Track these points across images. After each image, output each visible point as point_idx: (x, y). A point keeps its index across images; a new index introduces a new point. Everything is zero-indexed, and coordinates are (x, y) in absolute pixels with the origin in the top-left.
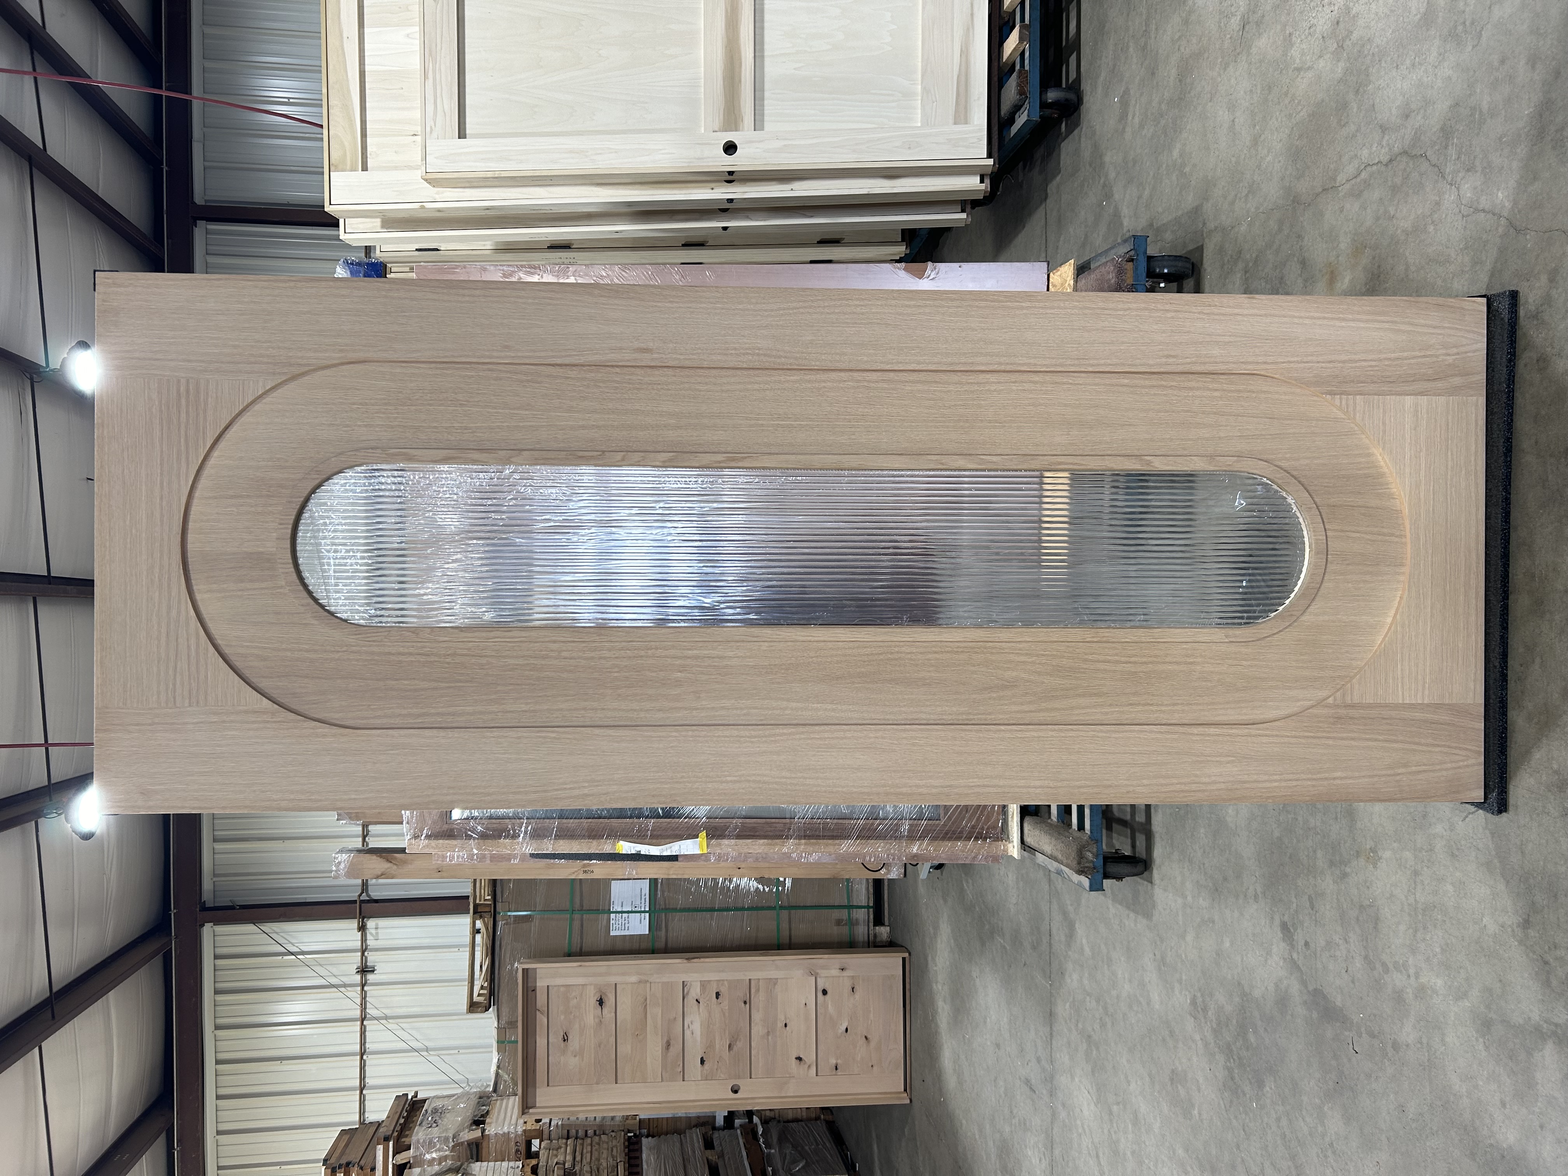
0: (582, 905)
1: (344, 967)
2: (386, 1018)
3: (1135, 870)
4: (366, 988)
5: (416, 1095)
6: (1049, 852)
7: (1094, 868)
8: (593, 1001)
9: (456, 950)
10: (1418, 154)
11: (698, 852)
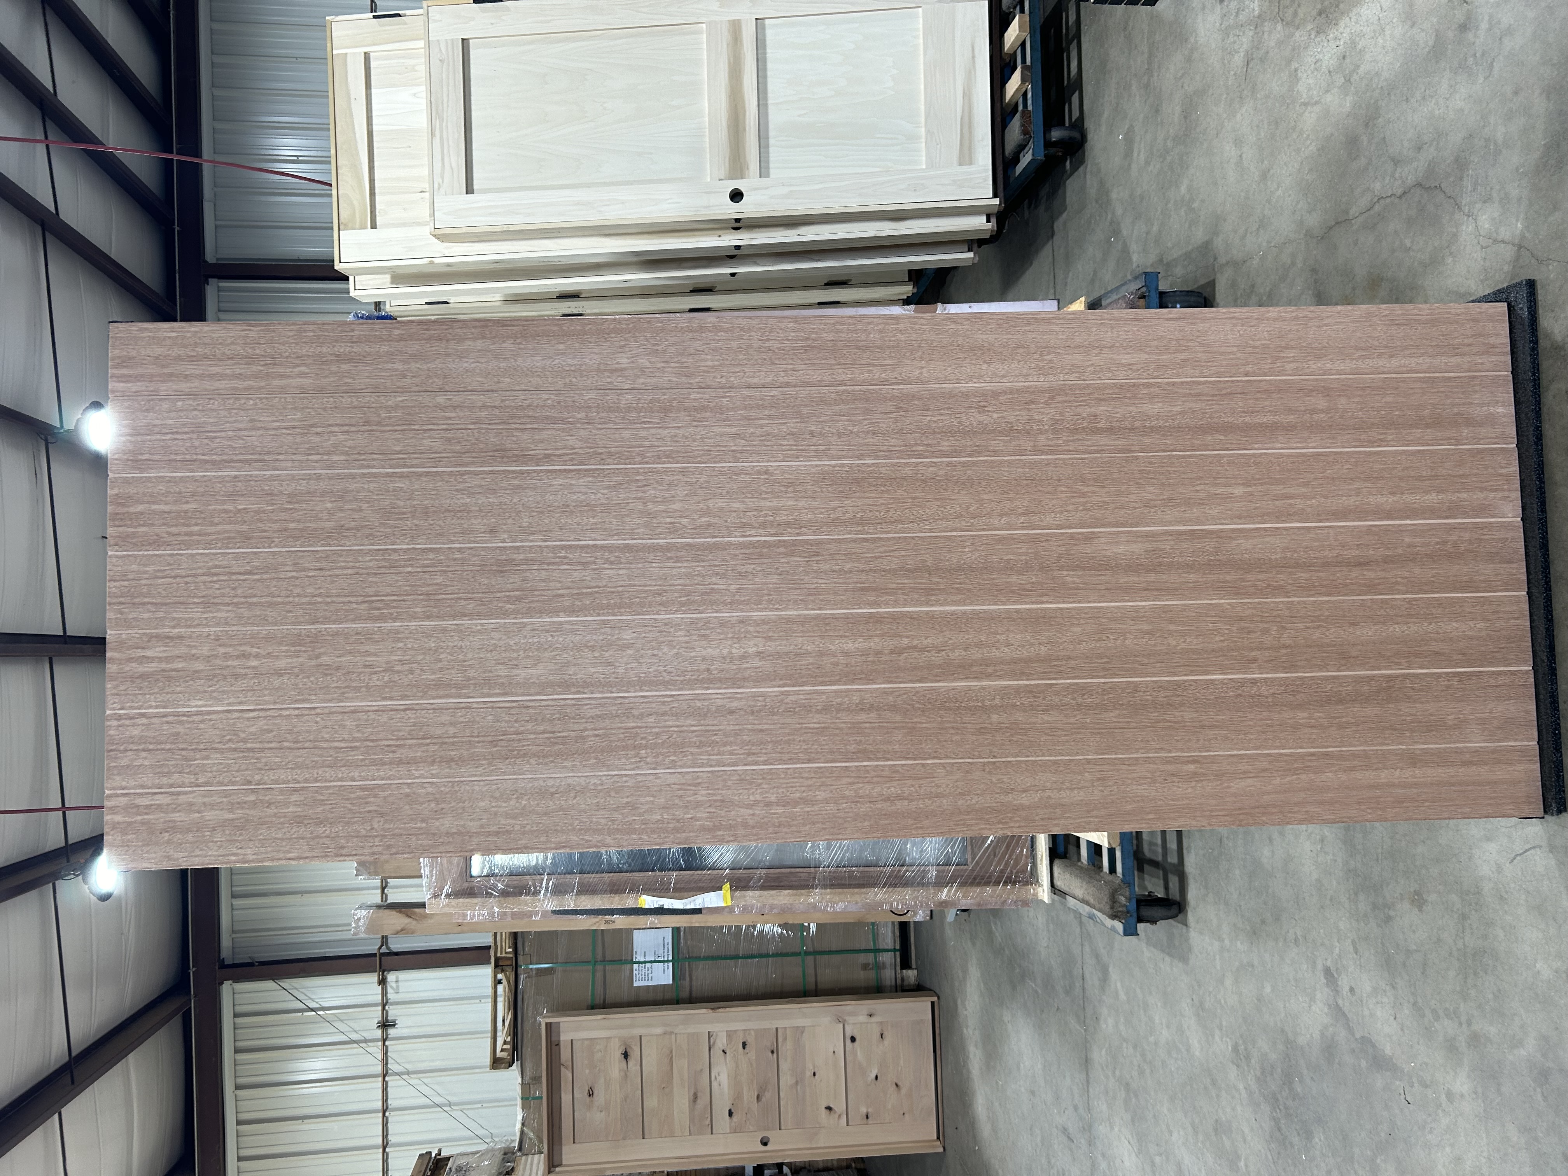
0: (604, 956)
1: (364, 1022)
2: (408, 1073)
3: (1170, 913)
4: (387, 1043)
5: (439, 1153)
6: (1081, 896)
7: (1128, 912)
8: (618, 1054)
9: (478, 1001)
10: (1433, 186)
11: (723, 904)
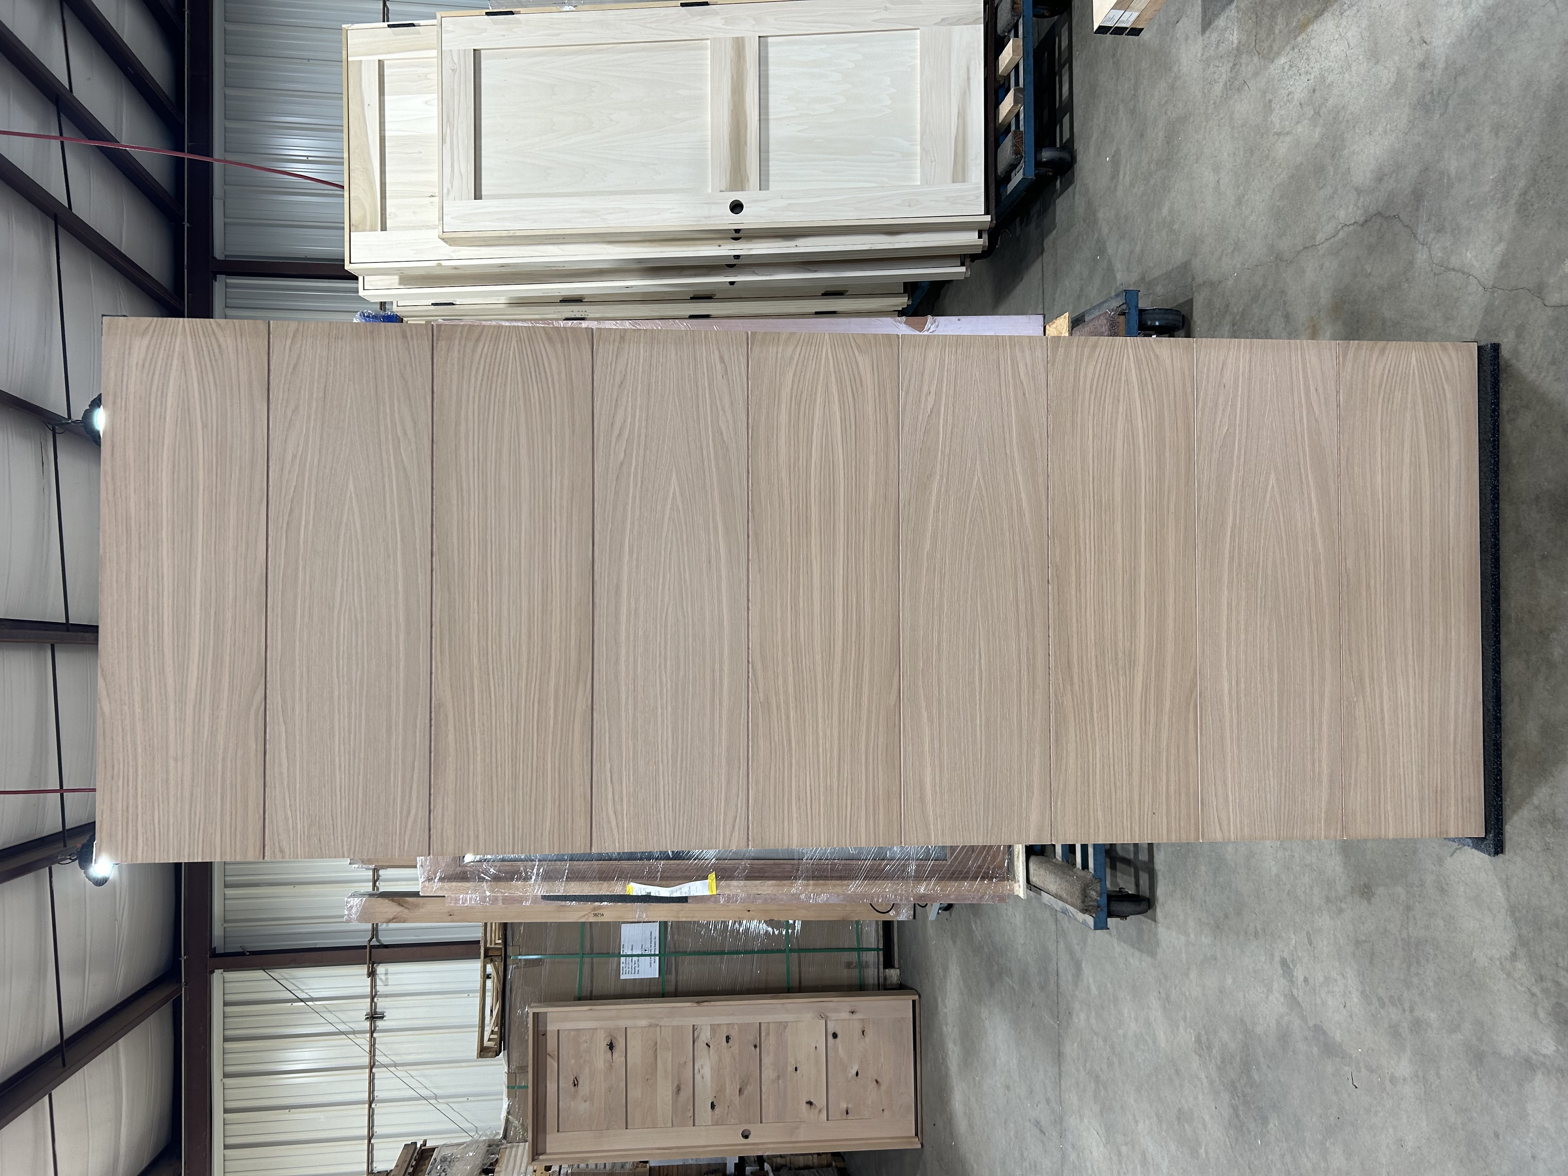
0: (592, 948)
1: (352, 1013)
2: (395, 1065)
3: (1139, 909)
4: (375, 1035)
5: (425, 1144)
6: (1054, 891)
7: (1099, 907)
8: (603, 1045)
9: (466, 995)
10: (1392, 214)
11: (708, 893)
